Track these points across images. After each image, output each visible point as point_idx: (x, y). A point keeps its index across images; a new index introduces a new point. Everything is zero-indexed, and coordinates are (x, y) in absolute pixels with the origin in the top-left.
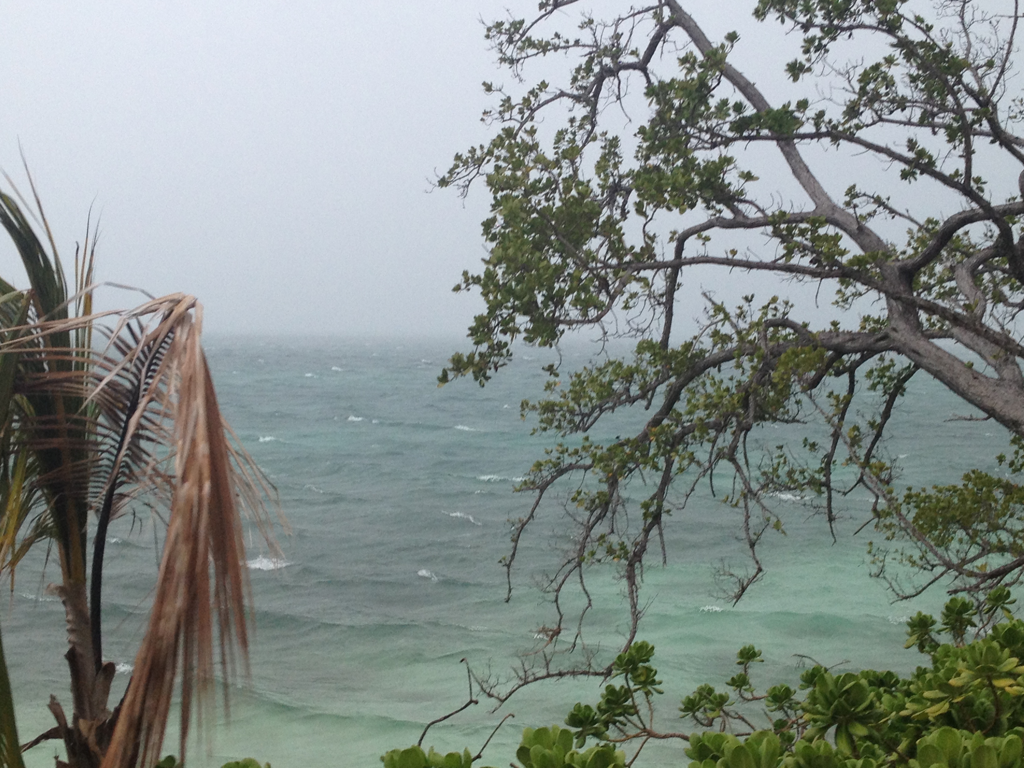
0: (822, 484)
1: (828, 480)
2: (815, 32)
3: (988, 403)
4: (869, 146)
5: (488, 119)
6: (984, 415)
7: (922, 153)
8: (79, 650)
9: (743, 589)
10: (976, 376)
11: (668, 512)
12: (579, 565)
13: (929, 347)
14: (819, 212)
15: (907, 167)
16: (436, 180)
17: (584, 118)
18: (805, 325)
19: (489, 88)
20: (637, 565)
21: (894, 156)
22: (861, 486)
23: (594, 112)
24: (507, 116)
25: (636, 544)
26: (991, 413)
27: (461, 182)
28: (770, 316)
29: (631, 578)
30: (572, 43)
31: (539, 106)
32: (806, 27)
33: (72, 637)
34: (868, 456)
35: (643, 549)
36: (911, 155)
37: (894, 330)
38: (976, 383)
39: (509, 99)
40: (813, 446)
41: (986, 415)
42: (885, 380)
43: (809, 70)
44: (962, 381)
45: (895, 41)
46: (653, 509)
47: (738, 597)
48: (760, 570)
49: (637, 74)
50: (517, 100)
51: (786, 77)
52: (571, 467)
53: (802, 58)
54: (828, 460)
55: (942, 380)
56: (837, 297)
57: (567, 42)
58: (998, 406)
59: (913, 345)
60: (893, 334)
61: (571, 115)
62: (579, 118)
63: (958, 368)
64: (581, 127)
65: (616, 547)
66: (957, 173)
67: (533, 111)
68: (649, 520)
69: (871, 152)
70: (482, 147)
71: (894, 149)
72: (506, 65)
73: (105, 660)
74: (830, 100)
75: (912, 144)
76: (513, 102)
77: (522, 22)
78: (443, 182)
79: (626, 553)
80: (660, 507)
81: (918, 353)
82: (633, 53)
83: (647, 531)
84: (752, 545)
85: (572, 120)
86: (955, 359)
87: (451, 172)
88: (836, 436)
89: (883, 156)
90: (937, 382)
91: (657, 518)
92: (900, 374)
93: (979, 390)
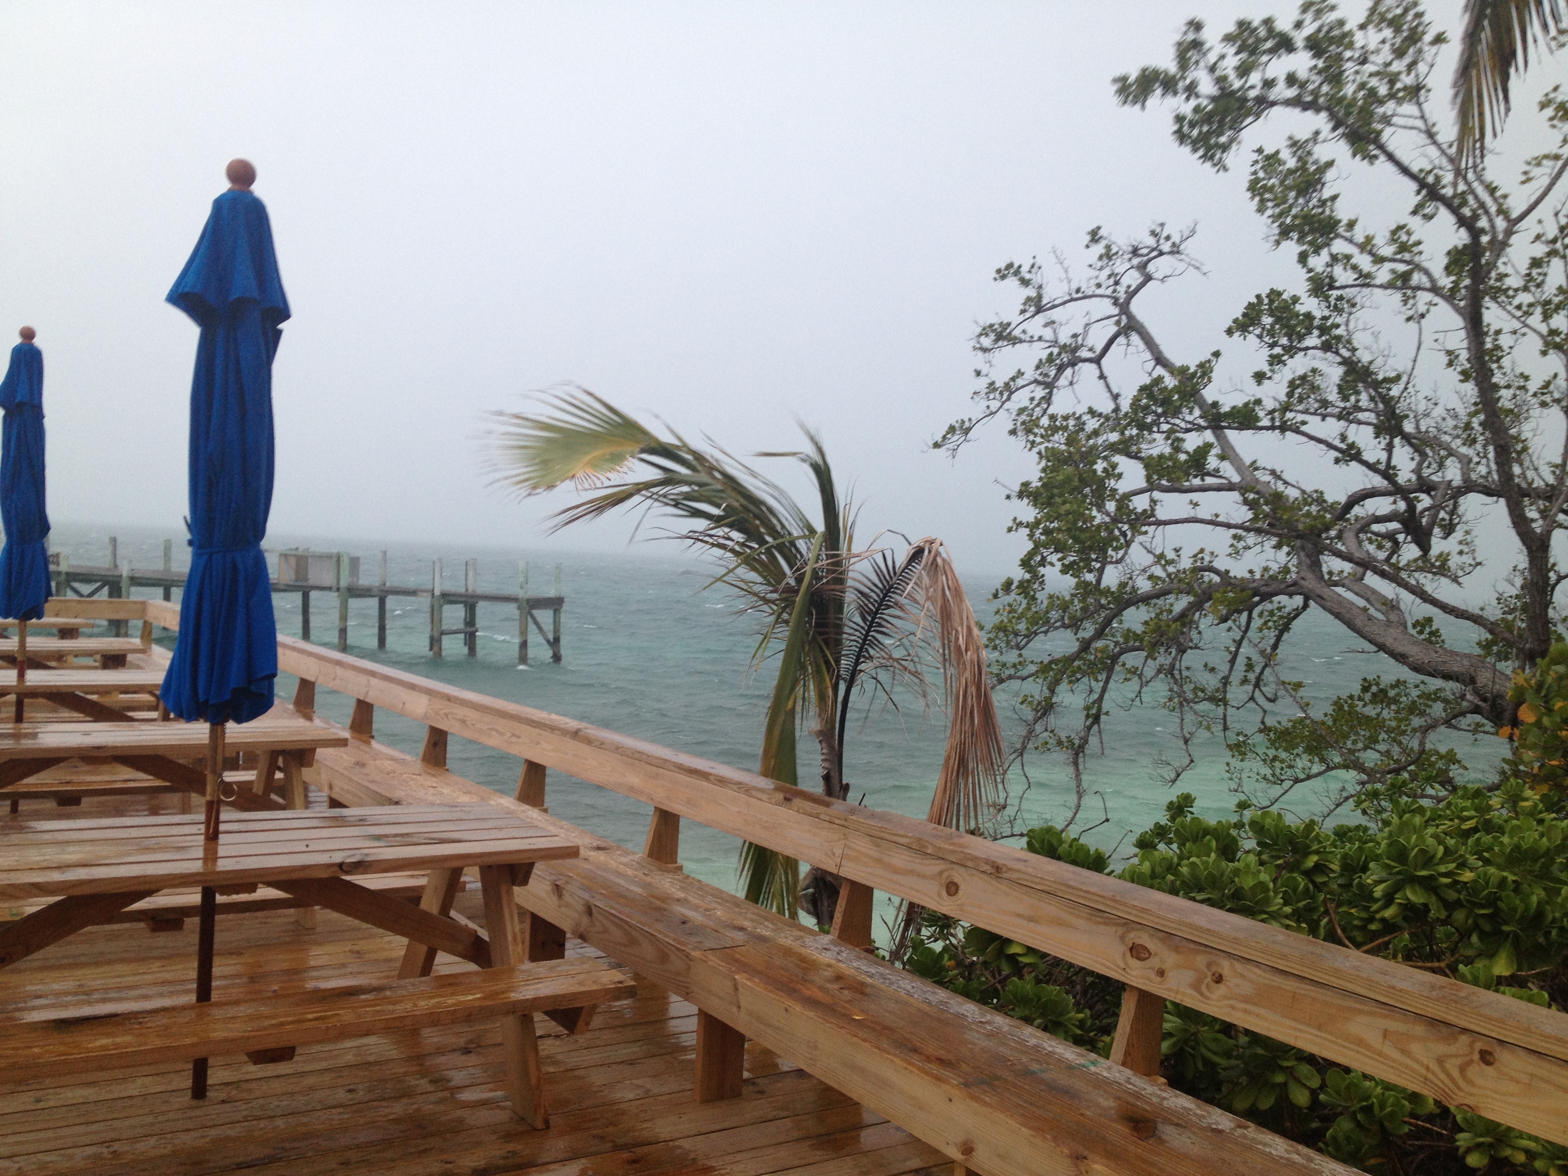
0: (1220, 700)
1: (1225, 697)
2: (1277, 350)
3: (1380, 640)
4: (1312, 438)
5: (977, 398)
6: (1374, 648)
7: (1352, 446)
8: (832, 774)
9: (1178, 775)
10: (1370, 618)
11: (1107, 713)
12: (1021, 755)
13: (1331, 593)
14: (1244, 483)
15: (1340, 455)
16: (931, 443)
17: (1043, 398)
18: (1227, 572)
19: (978, 373)
20: (1081, 755)
21: (1330, 446)
22: (1251, 705)
23: (1051, 393)
24: (992, 396)
25: (1081, 738)
26: (1381, 647)
27: (951, 446)
28: (1199, 564)
29: (1076, 764)
30: (1036, 338)
31: (1017, 389)
32: (1272, 346)
33: (826, 765)
34: (1259, 679)
35: (1086, 742)
36: (1343, 446)
37: (1303, 579)
38: (1370, 623)
39: (993, 383)
40: (1213, 670)
41: (1376, 649)
42: (1275, 618)
43: (1270, 378)
44: (1359, 622)
45: (1339, 359)
46: (1094, 711)
47: (1174, 781)
48: (1192, 761)
49: (1093, 367)
50: (999, 384)
51: (1252, 382)
52: (1010, 677)
53: (1266, 368)
54: (1226, 681)
55: (1340, 619)
56: (1230, 550)
57: (1032, 337)
58: (1389, 641)
59: (1318, 592)
60: (1302, 582)
61: (1032, 395)
62: (1038, 398)
63: (1355, 611)
64: (1038, 405)
65: (1064, 739)
66: (1378, 462)
67: (1012, 393)
68: (1090, 720)
69: (1313, 442)
70: (970, 420)
71: (1330, 440)
72: (980, 353)
73: (844, 782)
74: (1241, 391)
75: (1343, 438)
76: (997, 385)
77: (1009, 324)
78: (936, 445)
79: (1073, 744)
80: (1099, 709)
81: (1322, 598)
82: (1091, 350)
83: (1089, 728)
84: (1186, 742)
85: (1032, 399)
86: (1353, 604)
87: (944, 437)
88: (1232, 662)
89: (1322, 446)
90: (1337, 622)
91: (1097, 719)
92: (1289, 614)
93: (1370, 629)
